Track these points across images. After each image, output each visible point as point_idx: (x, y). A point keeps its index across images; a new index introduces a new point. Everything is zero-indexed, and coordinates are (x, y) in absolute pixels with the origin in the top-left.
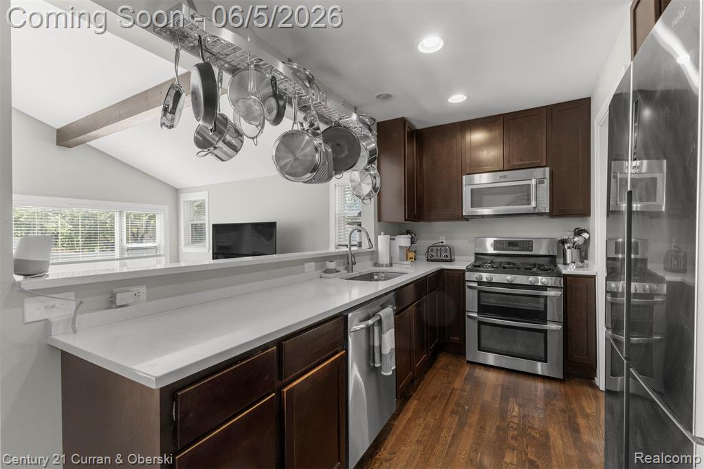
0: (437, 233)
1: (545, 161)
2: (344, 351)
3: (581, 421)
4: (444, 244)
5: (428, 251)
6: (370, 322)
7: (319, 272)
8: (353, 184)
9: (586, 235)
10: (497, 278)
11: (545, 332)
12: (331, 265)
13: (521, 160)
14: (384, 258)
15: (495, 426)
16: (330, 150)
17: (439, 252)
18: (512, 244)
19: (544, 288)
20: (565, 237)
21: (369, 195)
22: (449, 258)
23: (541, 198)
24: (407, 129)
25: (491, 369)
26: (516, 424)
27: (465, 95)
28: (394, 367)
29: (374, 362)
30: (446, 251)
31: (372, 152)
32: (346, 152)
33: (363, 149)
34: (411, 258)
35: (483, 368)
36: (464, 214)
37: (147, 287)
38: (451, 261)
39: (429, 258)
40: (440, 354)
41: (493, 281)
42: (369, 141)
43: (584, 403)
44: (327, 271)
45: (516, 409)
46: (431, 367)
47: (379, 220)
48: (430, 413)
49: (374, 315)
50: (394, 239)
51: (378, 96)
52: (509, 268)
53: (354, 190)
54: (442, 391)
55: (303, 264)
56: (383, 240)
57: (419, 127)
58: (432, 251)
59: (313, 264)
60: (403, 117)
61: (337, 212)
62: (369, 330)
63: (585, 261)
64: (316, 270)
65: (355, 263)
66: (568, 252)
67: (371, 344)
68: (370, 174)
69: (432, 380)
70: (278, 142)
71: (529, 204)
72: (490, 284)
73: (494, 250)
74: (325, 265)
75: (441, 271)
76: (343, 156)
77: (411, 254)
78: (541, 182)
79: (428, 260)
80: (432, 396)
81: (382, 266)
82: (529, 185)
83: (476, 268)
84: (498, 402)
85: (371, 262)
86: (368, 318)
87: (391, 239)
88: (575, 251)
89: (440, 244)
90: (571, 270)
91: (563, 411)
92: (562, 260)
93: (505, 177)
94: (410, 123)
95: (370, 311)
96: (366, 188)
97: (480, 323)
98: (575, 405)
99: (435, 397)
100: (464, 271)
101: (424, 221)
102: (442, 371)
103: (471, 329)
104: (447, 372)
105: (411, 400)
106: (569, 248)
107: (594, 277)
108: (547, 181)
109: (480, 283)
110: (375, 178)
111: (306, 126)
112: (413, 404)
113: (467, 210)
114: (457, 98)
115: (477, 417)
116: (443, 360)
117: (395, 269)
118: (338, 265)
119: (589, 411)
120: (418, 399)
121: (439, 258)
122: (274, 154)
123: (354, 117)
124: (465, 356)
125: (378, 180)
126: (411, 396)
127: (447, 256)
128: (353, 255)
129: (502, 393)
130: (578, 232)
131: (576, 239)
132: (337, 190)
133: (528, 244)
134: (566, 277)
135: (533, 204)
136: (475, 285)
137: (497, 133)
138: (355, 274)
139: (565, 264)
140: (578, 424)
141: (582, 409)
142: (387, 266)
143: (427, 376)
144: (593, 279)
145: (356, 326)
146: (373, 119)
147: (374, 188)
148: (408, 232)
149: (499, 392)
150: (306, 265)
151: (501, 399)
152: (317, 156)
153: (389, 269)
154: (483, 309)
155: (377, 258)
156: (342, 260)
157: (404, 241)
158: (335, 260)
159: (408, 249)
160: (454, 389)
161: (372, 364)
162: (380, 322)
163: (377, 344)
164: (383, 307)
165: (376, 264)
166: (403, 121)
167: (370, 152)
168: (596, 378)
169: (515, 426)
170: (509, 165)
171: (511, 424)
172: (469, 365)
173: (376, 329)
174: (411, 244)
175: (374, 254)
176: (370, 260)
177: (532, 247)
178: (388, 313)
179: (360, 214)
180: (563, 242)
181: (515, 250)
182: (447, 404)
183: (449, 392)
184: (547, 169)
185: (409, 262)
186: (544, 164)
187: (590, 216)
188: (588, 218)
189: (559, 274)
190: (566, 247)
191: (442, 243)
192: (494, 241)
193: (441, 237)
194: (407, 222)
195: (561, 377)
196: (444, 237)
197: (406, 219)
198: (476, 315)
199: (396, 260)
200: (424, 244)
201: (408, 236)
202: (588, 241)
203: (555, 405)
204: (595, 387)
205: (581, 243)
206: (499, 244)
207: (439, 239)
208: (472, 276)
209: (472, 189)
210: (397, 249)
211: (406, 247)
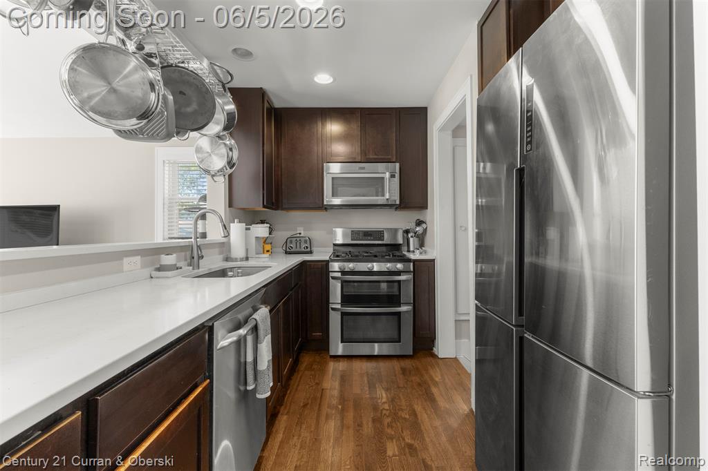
0: (298, 223)
1: (395, 157)
2: (208, 381)
3: (434, 390)
4: (302, 235)
5: (286, 242)
6: (242, 332)
7: (147, 272)
8: (200, 155)
9: (424, 226)
10: (359, 266)
11: (398, 314)
12: (169, 260)
13: (376, 154)
14: (238, 250)
15: (370, 419)
16: (171, 97)
17: (298, 244)
18: (367, 234)
19: (398, 273)
20: (407, 228)
21: (221, 170)
22: (309, 249)
23: (391, 192)
24: (266, 105)
25: (354, 360)
26: (387, 410)
27: (331, 76)
28: (271, 384)
29: (246, 384)
30: (306, 242)
31: (230, 116)
32: (194, 106)
33: (218, 108)
34: (268, 251)
35: (341, 359)
36: (325, 203)
38: (311, 252)
39: (288, 250)
40: (301, 354)
41: (356, 270)
42: (226, 100)
43: (432, 372)
44: (161, 269)
45: (384, 395)
46: (295, 371)
47: (230, 205)
48: (304, 426)
49: (246, 322)
50: (249, 229)
51: (235, 50)
52: (366, 256)
53: (201, 162)
54: (312, 396)
55: (122, 259)
56: (236, 228)
57: (277, 104)
58: (291, 242)
59: (138, 259)
60: (261, 88)
61: (166, 196)
62: (240, 344)
63: (423, 248)
64: (144, 266)
65: (202, 257)
66: (411, 240)
67: (242, 360)
68: (225, 144)
69: (298, 385)
71: (383, 196)
72: (353, 273)
73: (352, 240)
74: (159, 260)
75: (303, 264)
76: (189, 110)
77: (266, 245)
78: (393, 176)
79: (286, 253)
80: (302, 405)
81: (236, 260)
82: (383, 178)
83: (337, 256)
84: (367, 392)
85: (221, 256)
86: (238, 326)
87: (247, 229)
88: (416, 239)
89: (298, 235)
90: (416, 256)
91: (419, 385)
92: (406, 248)
93: (363, 168)
94: (268, 97)
95: (241, 317)
96: (218, 163)
97: (343, 314)
98: (426, 377)
99: (305, 405)
100: (327, 262)
101: (283, 209)
102: (306, 372)
103: (335, 320)
104: (313, 373)
105: (279, 415)
106: (412, 237)
108: (397, 175)
109: (344, 273)
110: (231, 149)
111: (131, 47)
112: (283, 421)
113: (328, 199)
114: (323, 79)
115: (352, 414)
116: (306, 359)
117: (251, 263)
118: (178, 260)
119: (437, 379)
120: (287, 414)
121: (298, 249)
123: (206, 63)
124: (328, 350)
125: (235, 155)
126: (279, 412)
127: (307, 248)
128: (199, 247)
129: (368, 382)
130: (419, 223)
131: (417, 229)
132: (167, 168)
133: (379, 234)
134: (415, 261)
135: (387, 196)
136: (339, 275)
137: (355, 126)
138: (202, 270)
139: (409, 251)
140: (433, 394)
141: (432, 379)
142: (242, 260)
143: (292, 382)
144: (432, 263)
145: (224, 340)
146: (230, 75)
147: (231, 164)
148: (263, 222)
149: (366, 382)
150: (126, 260)
151: (369, 388)
152: (153, 96)
153: (244, 264)
154: (347, 299)
155: (229, 250)
156: (183, 254)
157: (261, 230)
158: (175, 252)
159: (265, 241)
160: (323, 390)
161: (242, 388)
162: (255, 329)
163: (250, 358)
164: (255, 310)
165: (227, 259)
166: (261, 93)
167: (227, 114)
168: (434, 349)
169: (387, 413)
170: (366, 157)
171: (384, 412)
172: (332, 359)
173: (250, 339)
174: (270, 234)
175: (224, 247)
176: (220, 254)
177: (383, 236)
178: (263, 314)
179: (204, 198)
180: (407, 232)
181: (369, 240)
182: (319, 410)
183: (319, 395)
184: (397, 165)
185: (267, 255)
186: (394, 160)
187: (427, 208)
188: (424, 211)
189: (409, 260)
190: (409, 236)
191: (300, 234)
192: (352, 231)
193: (298, 228)
194: (264, 209)
195: (411, 354)
196: (302, 228)
197: (264, 207)
198: (339, 306)
199: (252, 253)
200: (282, 235)
201: (266, 225)
202: (425, 230)
203: (412, 381)
204: (434, 356)
205: (421, 232)
206: (355, 234)
207: (296, 231)
208: (336, 266)
209: (333, 178)
210: (253, 240)
211: (263, 238)
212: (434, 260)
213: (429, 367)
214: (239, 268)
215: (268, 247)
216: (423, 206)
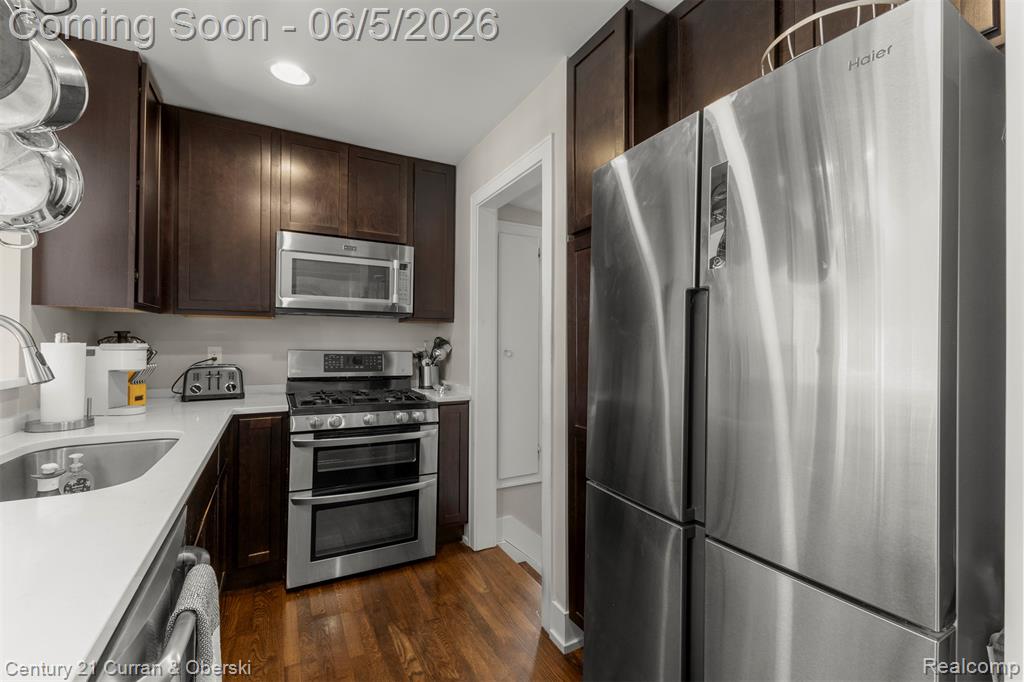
0: (210, 339)
1: (405, 236)
4: (219, 361)
5: (186, 374)
9: (447, 348)
10: (344, 420)
11: (416, 493)
13: (373, 227)
17: (214, 382)
18: (356, 360)
19: (416, 427)
20: (420, 350)
22: (238, 391)
23: (401, 294)
24: (147, 95)
27: (308, 71)
30: (230, 375)
34: (139, 398)
36: (277, 305)
38: (243, 396)
39: (189, 393)
41: (343, 426)
47: (38, 299)
50: (94, 354)
52: (358, 401)
58: (196, 377)
60: (137, 54)
63: (444, 382)
66: (426, 369)
71: (387, 297)
72: (337, 432)
73: (325, 371)
77: (133, 385)
78: (403, 267)
79: (187, 399)
81: (57, 429)
82: (387, 269)
84: (376, 647)
85: (13, 422)
87: (91, 353)
88: (434, 369)
89: (210, 362)
92: (418, 382)
94: (152, 77)
97: (316, 509)
101: (177, 310)
103: (298, 523)
106: (427, 364)
107: (466, 403)
108: (410, 266)
109: (318, 433)
110: (60, 172)
114: (290, 73)
121: (214, 391)
124: (284, 581)
127: (234, 387)
130: (440, 343)
131: (438, 352)
133: (377, 359)
135: (394, 299)
136: (309, 438)
137: (338, 173)
139: (422, 387)
140: (483, 619)
141: (474, 592)
144: (464, 407)
148: (122, 337)
149: (368, 626)
151: (377, 637)
153: (84, 435)
154: (323, 481)
157: (127, 357)
159: (133, 377)
160: (285, 670)
165: (27, 427)
166: (137, 64)
167: (62, 86)
168: (466, 537)
170: (357, 229)
174: (147, 362)
177: (381, 364)
180: (419, 356)
181: (356, 370)
184: (411, 249)
185: (139, 407)
186: (405, 241)
187: (453, 321)
188: (449, 324)
189: (431, 404)
190: (424, 363)
191: (214, 359)
192: (326, 355)
193: (210, 349)
194: (137, 311)
195: (433, 553)
196: (220, 349)
197: (137, 306)
198: (307, 496)
199: (101, 405)
200: (176, 362)
201: (135, 345)
202: (449, 355)
203: (445, 604)
204: (467, 550)
205: (442, 357)
206: (332, 360)
207: (206, 353)
208: (296, 423)
209: (294, 260)
210: (104, 379)
211: (128, 372)
212: (468, 402)
213: (465, 572)
215: (138, 390)
216: (447, 316)
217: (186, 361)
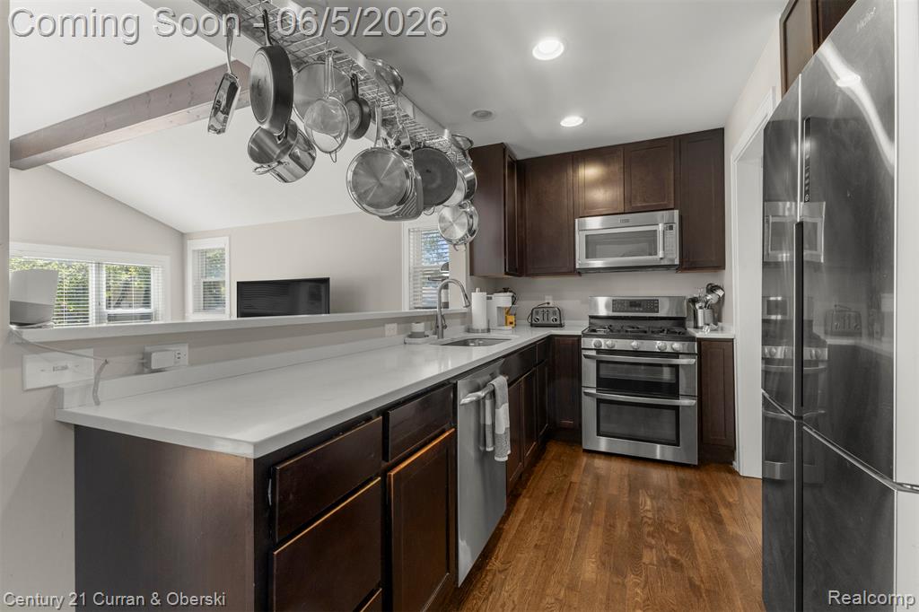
0: (546, 291)
1: (673, 201)
2: (453, 430)
3: (723, 511)
4: (551, 305)
5: (532, 314)
6: (481, 394)
7: (402, 337)
8: (443, 225)
9: (720, 293)
10: (620, 344)
11: (676, 408)
12: (419, 327)
13: (645, 201)
14: (479, 321)
15: (626, 523)
16: (419, 178)
17: (545, 315)
18: (634, 304)
19: (676, 355)
20: (695, 296)
21: (462, 239)
22: (558, 322)
23: (668, 248)
24: (507, 159)
25: (613, 458)
26: (650, 519)
27: (582, 117)
28: (509, 452)
29: (485, 445)
30: (554, 313)
31: (470, 183)
32: (438, 181)
33: (459, 178)
34: (511, 323)
35: (603, 457)
36: (577, 267)
37: (190, 347)
38: (561, 326)
39: (534, 322)
40: (549, 443)
41: (616, 348)
42: (466, 169)
43: (725, 491)
44: (412, 335)
45: (649, 502)
46: (540, 459)
47: (472, 273)
48: (546, 513)
49: (485, 386)
50: (491, 298)
51: (475, 114)
52: (631, 332)
53: (443, 232)
54: (558, 487)
55: (384, 326)
56: (477, 298)
57: (520, 156)
58: (537, 313)
59: (395, 325)
60: (502, 143)
61: (411, 265)
62: (479, 404)
63: (719, 324)
64: (399, 333)
65: (446, 327)
66: (700, 312)
67: (482, 422)
68: (466, 212)
69: (543, 473)
70: (355, 163)
71: (656, 254)
72: (611, 352)
73: (613, 311)
74: (411, 327)
75: (551, 337)
76: (434, 186)
77: (509, 316)
78: (669, 227)
79: (532, 325)
80: (546, 492)
81: (477, 331)
82: (656, 231)
83: (592, 332)
84: (627, 495)
85: (463, 327)
86: (478, 389)
87: (488, 298)
88: (708, 312)
89: (546, 305)
90: (705, 333)
91: (702, 501)
92: (692, 323)
93: (627, 221)
94: (511, 152)
95: (480, 381)
96: (459, 232)
97: (600, 401)
98: (714, 494)
99: (550, 494)
100: (579, 337)
101: (527, 275)
102: (553, 462)
103: (589, 408)
104: (561, 464)
105: (521, 497)
106: (701, 308)
107: (732, 340)
108: (676, 226)
109: (599, 351)
110: (471, 217)
111: (392, 143)
112: (524, 503)
113: (581, 261)
114: (572, 121)
115: (604, 514)
116: (554, 449)
117: (493, 335)
118: (426, 329)
119: (731, 500)
120: (530, 497)
121: (546, 322)
122: (350, 178)
123: (446, 136)
124: (581, 443)
125: (476, 220)
126: (520, 495)
127: (556, 320)
128: (442, 316)
129: (630, 485)
130: (712, 289)
131: (709, 297)
132: (411, 237)
133: (652, 304)
134: (700, 341)
135: (661, 254)
136: (593, 353)
137: (617, 168)
138: (447, 339)
139: (696, 327)
140: (720, 515)
141: (723, 498)
142: (483, 331)
143: (536, 469)
144: (730, 343)
145: (466, 398)
146: (470, 141)
147: (471, 231)
148: (505, 290)
149: (626, 484)
150: (388, 326)
151: (630, 491)
152: (408, 183)
153: (486, 335)
154: (602, 383)
155: (471, 322)
156: (429, 323)
157: (503, 300)
158: (423, 321)
159: (508, 311)
160: (571, 483)
161: (482, 448)
162: (493, 394)
163: (488, 422)
164: (493, 376)
165: (469, 330)
166: (502, 148)
167: (468, 182)
168: (734, 463)
169: (650, 522)
170: (631, 206)
171: (645, 520)
172: (586, 454)
173: (488, 403)
174: (513, 304)
175: (466, 317)
176: (462, 324)
177: (658, 307)
178: (500, 382)
179: (446, 267)
180: (694, 301)
181: (637, 312)
182: (565, 501)
183: (566, 487)
184: (676, 212)
185: (510, 327)
186: (672, 206)
187: (724, 268)
188: (720, 272)
189: (692, 339)
190: (697, 306)
191: (548, 303)
192: (613, 300)
193: (547, 297)
194: (507, 276)
195: (697, 463)
196: (551, 297)
197: (506, 273)
198: (594, 391)
199: (494, 324)
200: (527, 305)
201: (508, 294)
202: (722, 299)
203: (691, 495)
204: (734, 473)
205: (714, 301)
206: (618, 303)
207: (544, 300)
208: (590, 343)
209: (587, 236)
210: (495, 311)
211: (506, 308)
213: (722, 485)
214: (480, 339)
215: (511, 319)
216: (719, 264)
217: (534, 304)
